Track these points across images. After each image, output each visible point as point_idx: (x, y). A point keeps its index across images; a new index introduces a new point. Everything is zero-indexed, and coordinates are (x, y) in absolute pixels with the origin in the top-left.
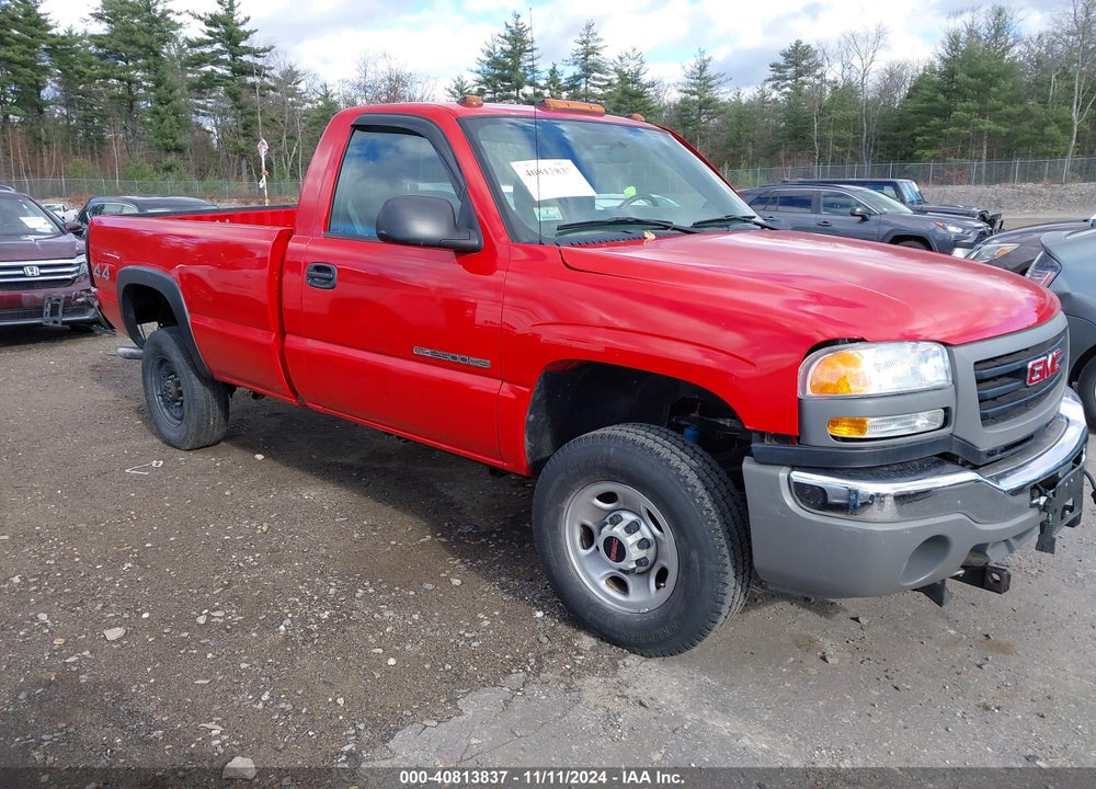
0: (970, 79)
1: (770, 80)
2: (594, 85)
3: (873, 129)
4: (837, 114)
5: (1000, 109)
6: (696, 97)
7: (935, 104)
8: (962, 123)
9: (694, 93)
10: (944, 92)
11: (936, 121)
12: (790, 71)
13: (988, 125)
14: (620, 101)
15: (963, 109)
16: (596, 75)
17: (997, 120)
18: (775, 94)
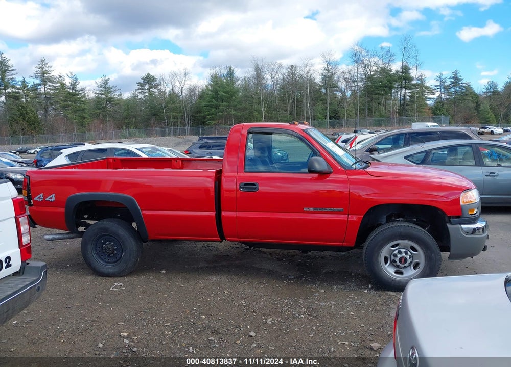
0: (224, 94)
1: (138, 90)
2: (49, 89)
3: (189, 112)
4: (171, 106)
5: (236, 105)
6: (103, 96)
7: (212, 103)
8: (223, 111)
9: (102, 94)
10: (214, 98)
11: (213, 110)
12: (147, 86)
13: (233, 112)
14: (66, 97)
15: (223, 106)
16: (49, 83)
17: (235, 110)
18: (141, 96)
